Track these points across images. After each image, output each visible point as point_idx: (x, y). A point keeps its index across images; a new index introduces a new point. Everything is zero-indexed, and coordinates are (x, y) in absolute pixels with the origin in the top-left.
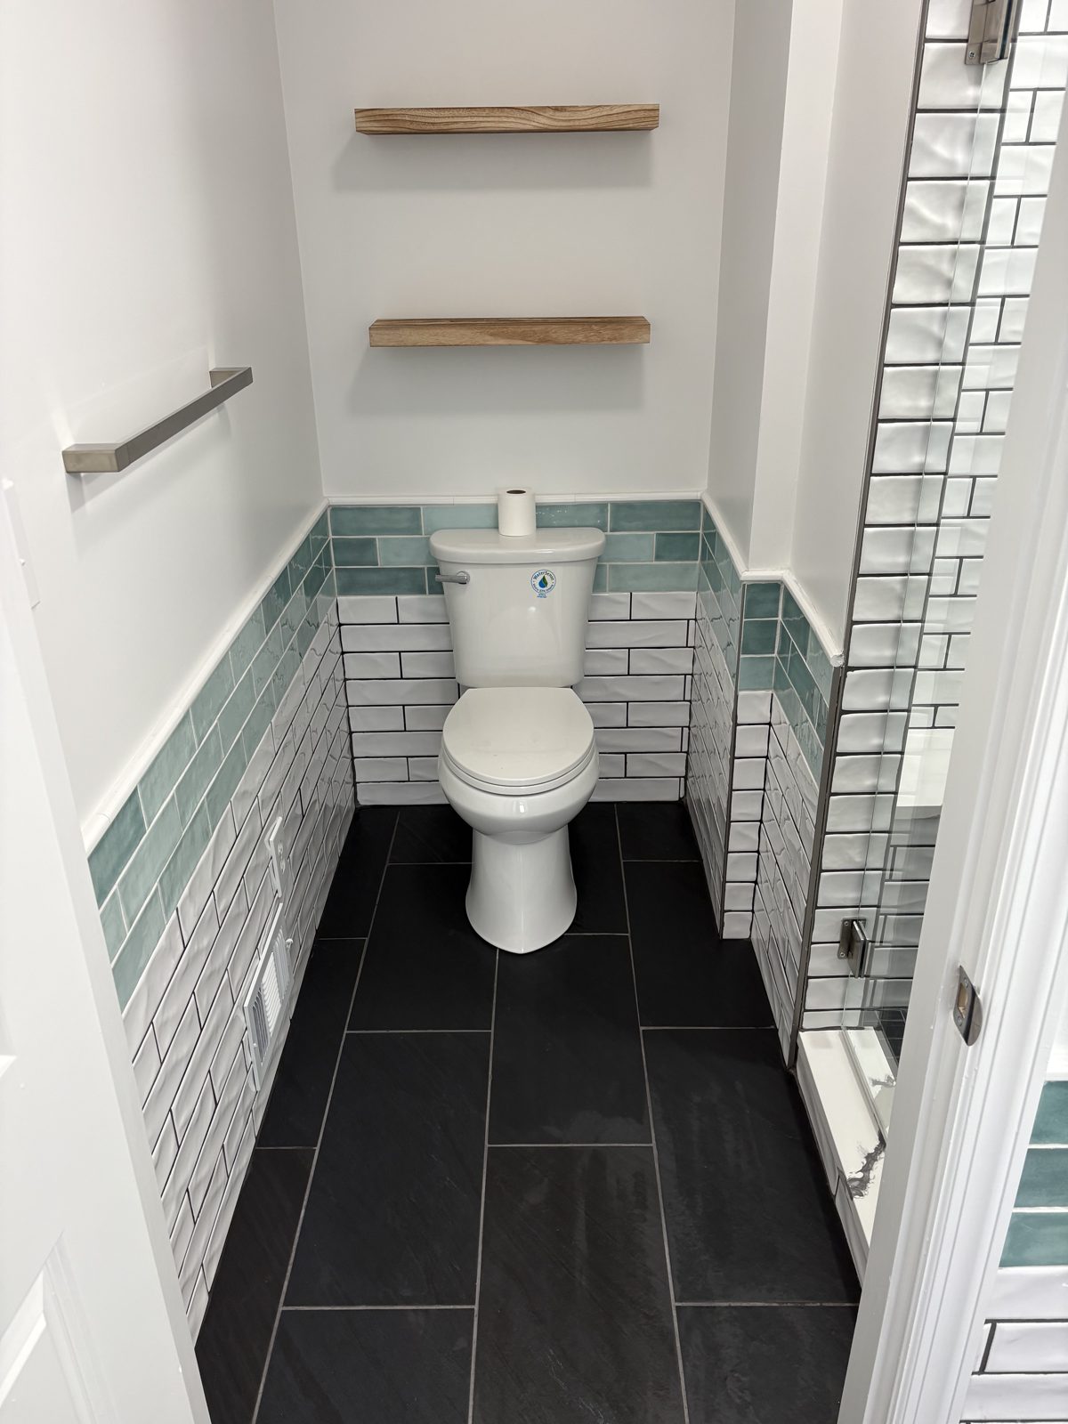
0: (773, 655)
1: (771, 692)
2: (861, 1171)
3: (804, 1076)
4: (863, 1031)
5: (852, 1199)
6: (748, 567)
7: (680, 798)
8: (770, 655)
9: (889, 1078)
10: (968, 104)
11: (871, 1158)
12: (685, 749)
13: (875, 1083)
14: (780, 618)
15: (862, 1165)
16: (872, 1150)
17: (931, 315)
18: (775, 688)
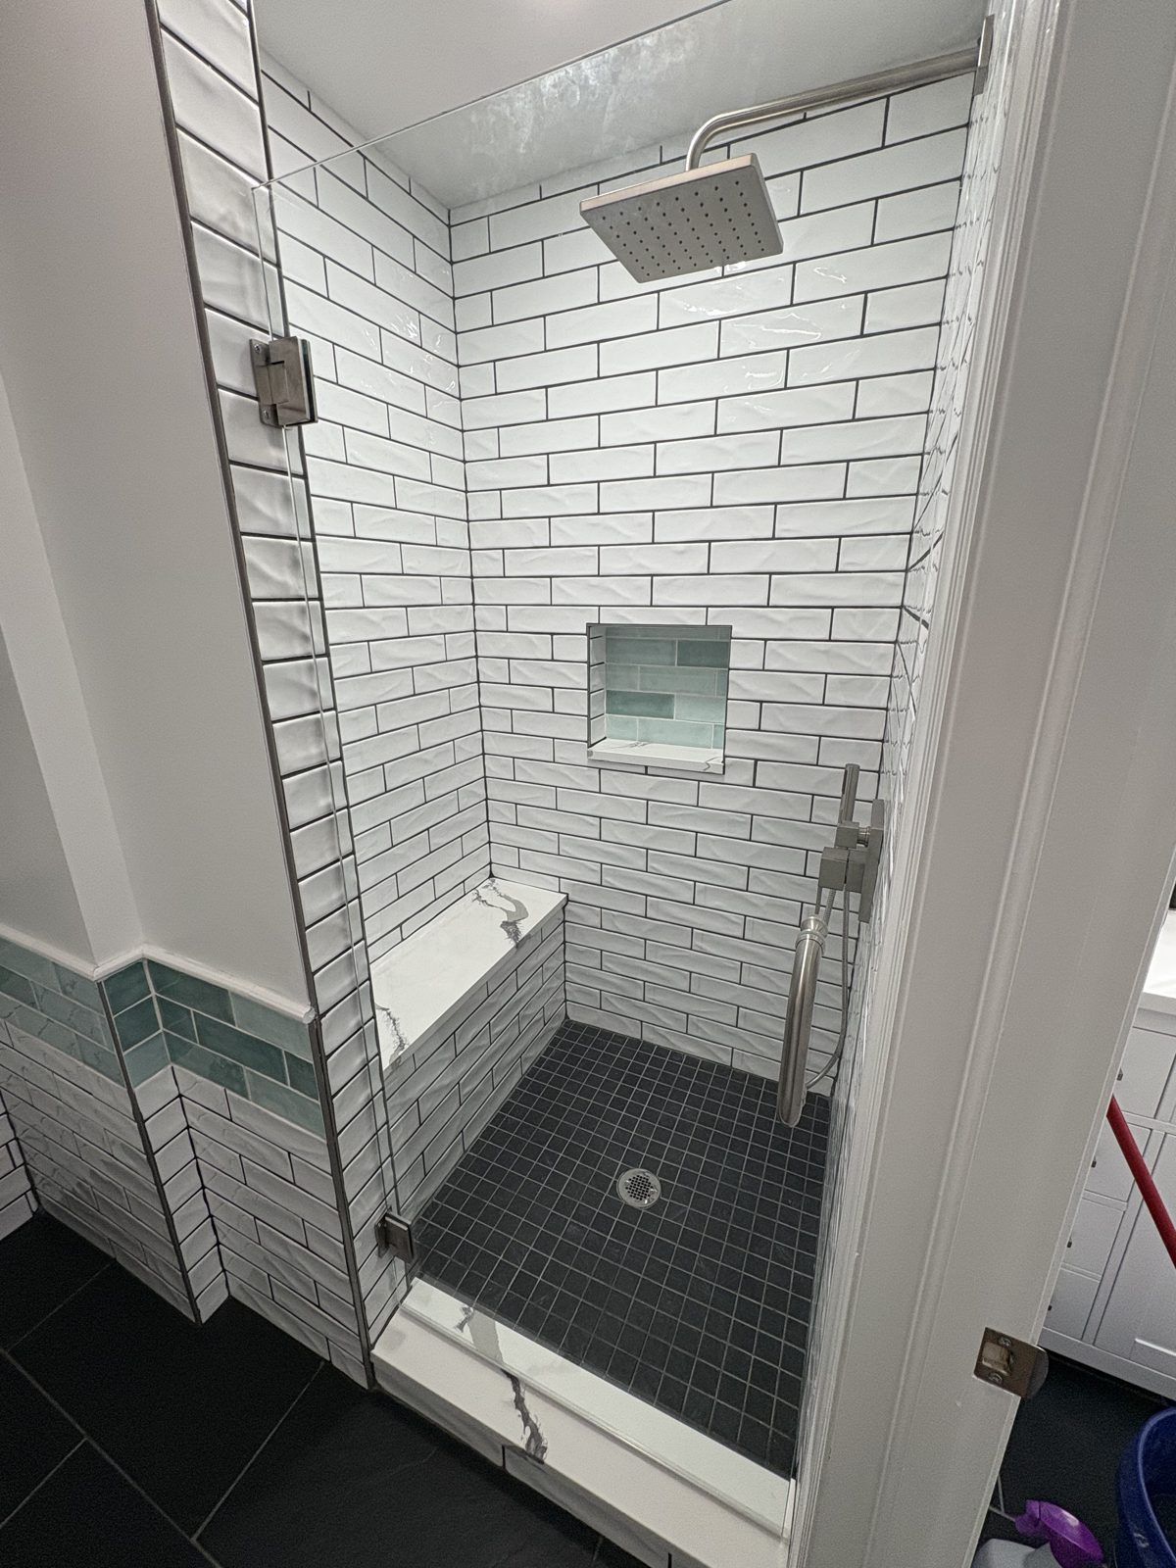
0: (160, 1031)
1: (169, 1066)
2: (525, 1426)
3: (397, 1386)
4: (413, 1289)
5: (542, 1462)
6: (95, 964)
7: (34, 1213)
8: (156, 1033)
9: (464, 1309)
10: (274, 464)
11: (519, 1403)
12: (19, 1161)
13: (461, 1326)
14: (153, 993)
15: (521, 1419)
16: (513, 1395)
17: (298, 668)
18: (174, 1060)
